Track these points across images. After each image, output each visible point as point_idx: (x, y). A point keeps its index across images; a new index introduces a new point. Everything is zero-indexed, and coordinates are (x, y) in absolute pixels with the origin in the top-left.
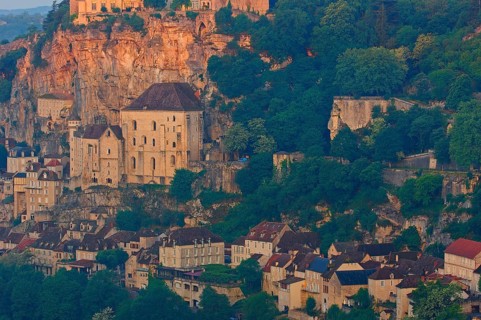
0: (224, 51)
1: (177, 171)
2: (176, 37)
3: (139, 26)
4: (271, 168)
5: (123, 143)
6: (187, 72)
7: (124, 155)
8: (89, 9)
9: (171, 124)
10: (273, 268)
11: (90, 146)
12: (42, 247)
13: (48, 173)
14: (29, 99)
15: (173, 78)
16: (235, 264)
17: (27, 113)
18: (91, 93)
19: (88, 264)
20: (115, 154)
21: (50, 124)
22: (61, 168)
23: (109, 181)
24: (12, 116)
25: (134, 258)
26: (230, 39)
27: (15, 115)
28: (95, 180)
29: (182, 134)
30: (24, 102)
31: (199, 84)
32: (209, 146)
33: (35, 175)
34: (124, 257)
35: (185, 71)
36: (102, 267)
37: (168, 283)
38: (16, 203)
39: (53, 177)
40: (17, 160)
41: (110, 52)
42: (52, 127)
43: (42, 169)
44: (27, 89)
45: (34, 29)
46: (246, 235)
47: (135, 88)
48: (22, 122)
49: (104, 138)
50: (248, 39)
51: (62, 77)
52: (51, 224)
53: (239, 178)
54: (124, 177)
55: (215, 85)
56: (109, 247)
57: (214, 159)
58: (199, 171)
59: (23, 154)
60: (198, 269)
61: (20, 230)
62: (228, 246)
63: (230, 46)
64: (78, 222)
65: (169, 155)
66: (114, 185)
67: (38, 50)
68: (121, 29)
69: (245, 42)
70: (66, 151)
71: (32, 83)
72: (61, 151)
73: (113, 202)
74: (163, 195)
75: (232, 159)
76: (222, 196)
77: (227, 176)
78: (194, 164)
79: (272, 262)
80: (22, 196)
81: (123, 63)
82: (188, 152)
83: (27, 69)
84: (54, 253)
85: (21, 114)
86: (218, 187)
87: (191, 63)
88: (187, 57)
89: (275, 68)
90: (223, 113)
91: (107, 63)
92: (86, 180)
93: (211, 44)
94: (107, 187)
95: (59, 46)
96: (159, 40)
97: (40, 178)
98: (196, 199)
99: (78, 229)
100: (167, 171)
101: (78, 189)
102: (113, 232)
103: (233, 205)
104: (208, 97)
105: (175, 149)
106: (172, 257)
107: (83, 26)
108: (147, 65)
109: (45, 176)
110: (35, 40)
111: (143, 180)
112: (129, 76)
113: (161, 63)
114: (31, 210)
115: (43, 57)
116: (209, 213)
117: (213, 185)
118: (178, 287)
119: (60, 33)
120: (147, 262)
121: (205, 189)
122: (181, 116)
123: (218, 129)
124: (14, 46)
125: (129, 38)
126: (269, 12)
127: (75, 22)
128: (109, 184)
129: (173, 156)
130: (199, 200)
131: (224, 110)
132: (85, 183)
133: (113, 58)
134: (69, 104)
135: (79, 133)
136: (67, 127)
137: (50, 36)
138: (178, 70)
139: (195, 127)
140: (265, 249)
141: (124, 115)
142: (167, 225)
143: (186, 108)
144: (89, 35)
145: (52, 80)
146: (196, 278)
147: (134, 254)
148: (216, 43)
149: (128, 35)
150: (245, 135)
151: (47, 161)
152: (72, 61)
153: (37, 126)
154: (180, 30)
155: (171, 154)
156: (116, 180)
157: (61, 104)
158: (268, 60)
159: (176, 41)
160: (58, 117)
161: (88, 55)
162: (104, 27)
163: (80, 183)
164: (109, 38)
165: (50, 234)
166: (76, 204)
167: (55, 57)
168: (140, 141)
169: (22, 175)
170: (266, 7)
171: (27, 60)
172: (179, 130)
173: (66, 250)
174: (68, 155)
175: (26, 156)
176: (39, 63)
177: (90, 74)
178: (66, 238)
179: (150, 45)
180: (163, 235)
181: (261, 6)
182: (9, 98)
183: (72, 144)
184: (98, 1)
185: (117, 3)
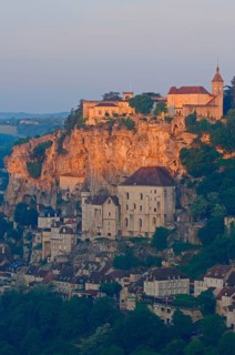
0: (191, 145)
1: (157, 228)
2: (157, 134)
3: (131, 126)
4: (223, 227)
5: (119, 208)
6: (165, 159)
7: (119, 217)
8: (97, 114)
9: (153, 196)
10: (223, 297)
11: (96, 210)
12: (62, 280)
13: (66, 228)
14: (53, 176)
15: (155, 163)
16: (196, 294)
17: (52, 186)
18: (97, 173)
19: (95, 292)
20: (113, 216)
21: (68, 194)
22: (76, 225)
23: (109, 234)
24: (41, 188)
25: (126, 289)
26: (195, 136)
27: (43, 187)
28: (99, 234)
29: (161, 202)
30: (50, 178)
31: (173, 168)
32: (179, 211)
33: (57, 230)
34: (119, 288)
35: (163, 158)
36: (103, 295)
37: (150, 307)
38: (43, 249)
39: (69, 231)
40: (45, 219)
41: (111, 144)
42: (70, 196)
43: (62, 226)
44: (52, 169)
45: (58, 128)
46: (204, 274)
47: (128, 170)
48: (48, 193)
49: (106, 204)
50: (208, 137)
51: (77, 162)
52: (68, 264)
53: (200, 234)
54: (120, 232)
55: (184, 168)
56: (109, 281)
57: (183, 220)
58: (172, 229)
59: (49, 215)
60: (170, 297)
61: (46, 268)
62: (192, 281)
63: (195, 141)
64: (87, 263)
65: (151, 217)
66: (112, 237)
67: (60, 142)
68: (119, 129)
69: (206, 139)
70: (79, 214)
71: (56, 165)
72: (75, 213)
73: (112, 249)
74: (146, 245)
75: (195, 220)
76: (188, 246)
77: (191, 232)
78: (169, 223)
79: (222, 293)
80: (48, 245)
81: (120, 153)
82: (165, 215)
83: (53, 155)
84: (69, 285)
85: (48, 186)
86: (185, 240)
87: (168, 153)
88: (165, 148)
89: (227, 157)
90: (189, 188)
92: (93, 234)
93: (181, 139)
94: (107, 239)
95: (76, 140)
96: (146, 137)
97: (61, 232)
98: (170, 248)
99: (87, 268)
100: (150, 228)
101: (88, 240)
102: (111, 270)
103: (196, 253)
104: (179, 177)
105: (155, 213)
106: (152, 288)
107: (92, 126)
108: (137, 154)
109: (64, 231)
110: (58, 135)
111: (133, 234)
112: (124, 162)
113: (147, 153)
114: (54, 254)
115: (64, 147)
116: (179, 258)
117: (182, 238)
118: (157, 310)
119: (76, 131)
120: (135, 292)
121: (176, 241)
122: (160, 190)
123: (186, 199)
124: (44, 139)
125: (125, 135)
126: (222, 118)
127: (87, 123)
128: (109, 237)
129: (154, 218)
130: (172, 249)
131: (191, 186)
132: (92, 236)
133: (113, 149)
134: (82, 180)
136: (80, 196)
137: (69, 133)
138: (158, 157)
139: (170, 197)
140: (218, 284)
141: (120, 188)
142: (149, 266)
144: (96, 132)
145: (70, 164)
146: (169, 303)
147: (126, 286)
148: (185, 139)
149: (123, 133)
150: (204, 203)
151: (66, 220)
152: (84, 151)
153: (59, 195)
154: (160, 130)
155: (153, 216)
156: (114, 234)
157: (76, 180)
158: (221, 151)
159: (157, 137)
160: (74, 189)
161: (96, 146)
162: (107, 127)
163: (89, 236)
164: (110, 135)
165: (67, 271)
166: (85, 251)
167: (72, 147)
168: (131, 207)
169: (49, 230)
170: (221, 114)
171: (53, 149)
172: (158, 199)
173: (78, 282)
174: (81, 216)
175: (51, 216)
176: (61, 152)
177: (96, 160)
178: (78, 274)
179: (139, 140)
180: (147, 273)
181: (218, 113)
182: (39, 175)
183: (83, 209)
184: (104, 109)
185: (117, 110)
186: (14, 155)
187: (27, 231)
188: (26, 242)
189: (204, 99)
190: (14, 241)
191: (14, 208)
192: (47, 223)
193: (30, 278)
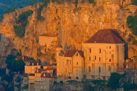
0: (135, 13)
1: (112, 74)
2: (111, 6)
5: (84, 59)
7: (84, 65)
9: (109, 50)
11: (68, 60)
13: (46, 74)
14: (34, 36)
15: (109, 27)
17: (33, 43)
18: (67, 34)
20: (80, 65)
21: (45, 49)
22: (52, 71)
23: (77, 78)
24: (25, 44)
27: (27, 44)
28: (70, 78)
29: (114, 55)
30: (31, 37)
31: (122, 30)
32: (127, 61)
33: (40, 75)
35: (115, 23)
38: (29, 89)
40: (30, 67)
41: (77, 14)
42: (47, 50)
43: (43, 72)
44: (33, 31)
47: (90, 31)
48: (30, 48)
49: (75, 57)
51: (52, 25)
54: (85, 76)
55: (130, 30)
57: (130, 68)
58: (122, 74)
59: (33, 64)
66: (80, 80)
68: (83, 2)
70: (54, 63)
71: (36, 28)
73: (79, 89)
74: (104, 86)
78: (120, 70)
80: (32, 85)
81: (84, 19)
82: (117, 64)
83: (33, 21)
85: (30, 43)
86: (132, 82)
87: (118, 19)
88: (116, 16)
90: (134, 44)
91: (75, 19)
92: (65, 77)
93: (128, 10)
94: (76, 81)
95: (50, 10)
96: (102, 8)
97: (42, 76)
98: (121, 88)
100: (106, 74)
101: (62, 82)
104: (127, 37)
105: (110, 63)
108: (96, 20)
109: (44, 75)
110: (38, 7)
111: (94, 78)
112: (86, 26)
113: (103, 19)
115: (42, 15)
117: (130, 80)
119: (51, 4)
121: (126, 83)
122: (113, 46)
123: (132, 52)
125: (87, 7)
128: (77, 80)
129: (110, 66)
130: (123, 88)
132: (65, 79)
133: (79, 17)
134: (56, 39)
135: (62, 54)
136: (55, 51)
137: (46, 5)
138: (111, 23)
139: (121, 51)
141: (84, 45)
143: (116, 42)
144: (66, 5)
145: (46, 27)
148: (131, 10)
151: (45, 67)
152: (57, 18)
153: (39, 50)
154: (113, 3)
155: (108, 65)
156: (81, 78)
157: (51, 39)
159: (111, 8)
160: (50, 45)
161: (66, 15)
163: (63, 79)
164: (76, 6)
167: (48, 15)
168: (93, 58)
169: (33, 75)
171: (33, 16)
172: (112, 53)
174: (56, 65)
175: (34, 65)
176: (40, 18)
177: (66, 25)
179: (97, 10)
182: (23, 35)
183: (58, 60)
186: (4, 21)
187: (16, 75)
188: (15, 83)
190: (6, 83)
191: (5, 59)
192: (32, 70)
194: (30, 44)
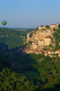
5: (44, 42)
6: (50, 35)
10: (59, 54)
14: (34, 37)
15: (49, 35)
16: (55, 54)
19: (41, 53)
28: (41, 45)
32: (52, 42)
34: (44, 53)
38: (33, 47)
39: (37, 45)
46: (56, 51)
49: (42, 41)
51: (37, 35)
53: (56, 45)
54: (44, 45)
58: (51, 44)
61: (34, 50)
67: (35, 32)
69: (56, 32)
73: (43, 47)
74: (48, 47)
75: (55, 43)
76: (54, 47)
77: (54, 45)
84: (37, 52)
88: (50, 33)
89: (59, 34)
91: (42, 34)
96: (47, 32)
98: (51, 47)
99: (39, 50)
100: (48, 44)
101: (39, 46)
102: (43, 50)
104: (52, 37)
105: (49, 42)
106: (49, 53)
111: (46, 45)
112: (44, 35)
114: (35, 48)
116: (52, 49)
118: (50, 56)
119: (37, 31)
120: (47, 53)
122: (50, 39)
127: (39, 30)
131: (54, 38)
135: (39, 40)
140: (58, 52)
141: (44, 39)
142: (48, 50)
146: (52, 55)
148: (53, 32)
149: (44, 31)
150: (56, 41)
151: (36, 43)
152: (38, 33)
153: (35, 40)
154: (50, 31)
157: (37, 38)
162: (42, 30)
165: (37, 50)
166: (39, 48)
168: (46, 41)
171: (34, 33)
174: (38, 43)
176: (35, 34)
177: (40, 35)
181: (58, 28)
182: (32, 37)
184: (41, 28)
185: (43, 28)
186: (28, 34)
187: (30, 45)
188: (30, 46)
189: (56, 26)
191: (28, 42)
192: (34, 44)
193: (31, 51)
194: (33, 39)
